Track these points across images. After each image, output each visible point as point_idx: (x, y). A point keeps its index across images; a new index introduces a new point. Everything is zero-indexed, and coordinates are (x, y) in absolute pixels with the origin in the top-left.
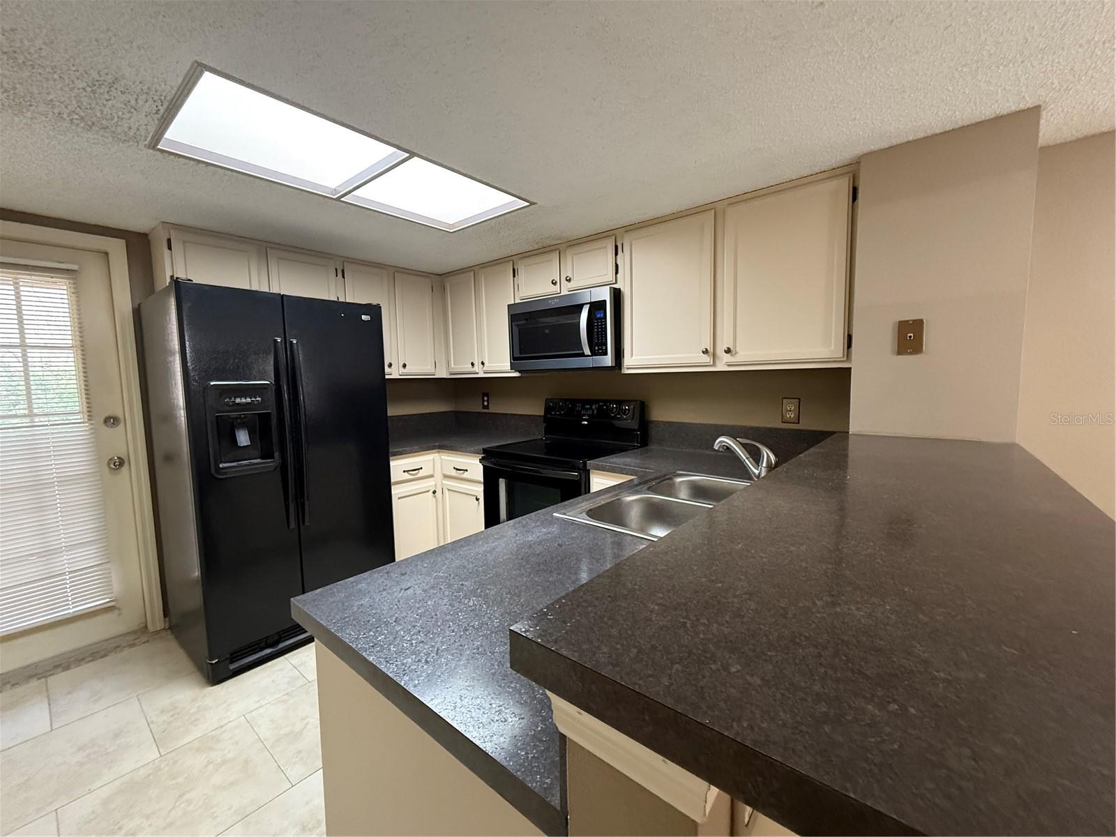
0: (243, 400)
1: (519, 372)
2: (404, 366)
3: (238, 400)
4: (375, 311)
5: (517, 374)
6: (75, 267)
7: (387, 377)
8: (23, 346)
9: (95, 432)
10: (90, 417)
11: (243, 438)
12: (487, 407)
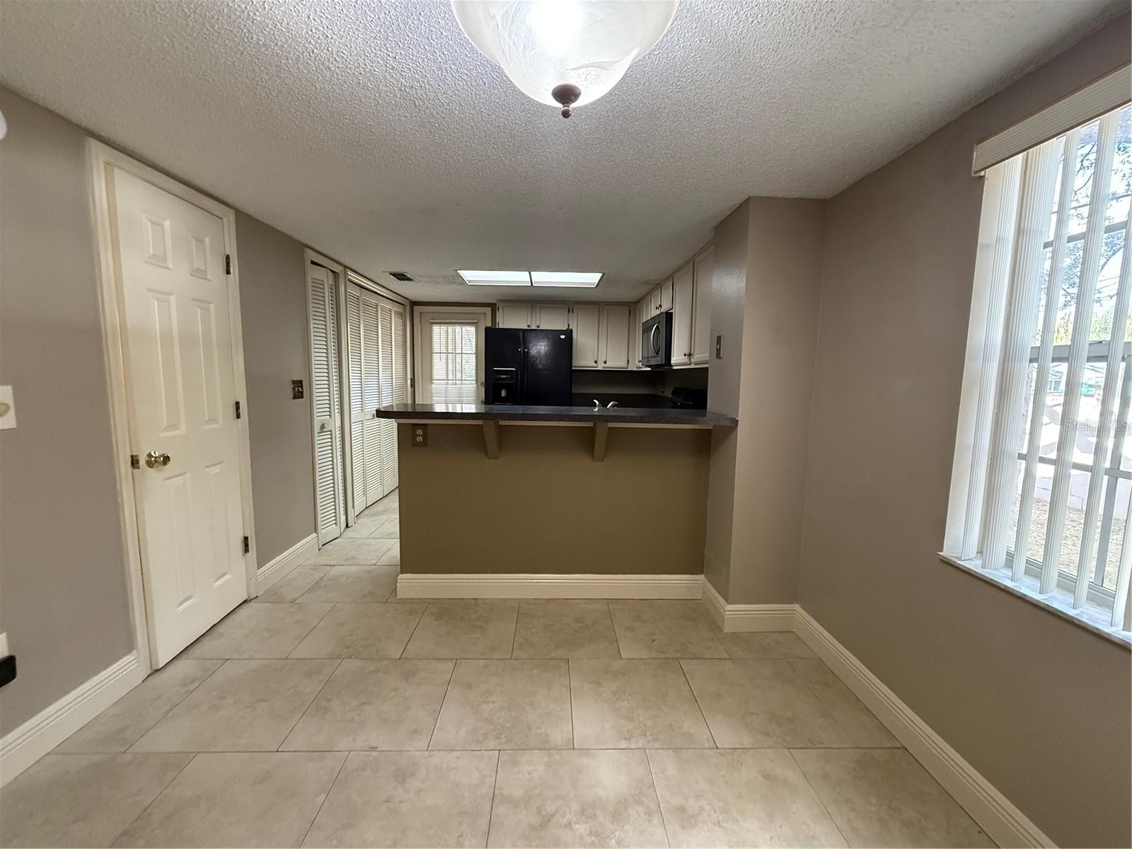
0: (504, 377)
1: (649, 366)
2: (605, 362)
3: (502, 376)
4: (569, 333)
5: (649, 369)
6: (476, 321)
7: (573, 368)
8: (462, 353)
9: (477, 387)
10: (477, 382)
11: (503, 393)
12: (663, 392)
